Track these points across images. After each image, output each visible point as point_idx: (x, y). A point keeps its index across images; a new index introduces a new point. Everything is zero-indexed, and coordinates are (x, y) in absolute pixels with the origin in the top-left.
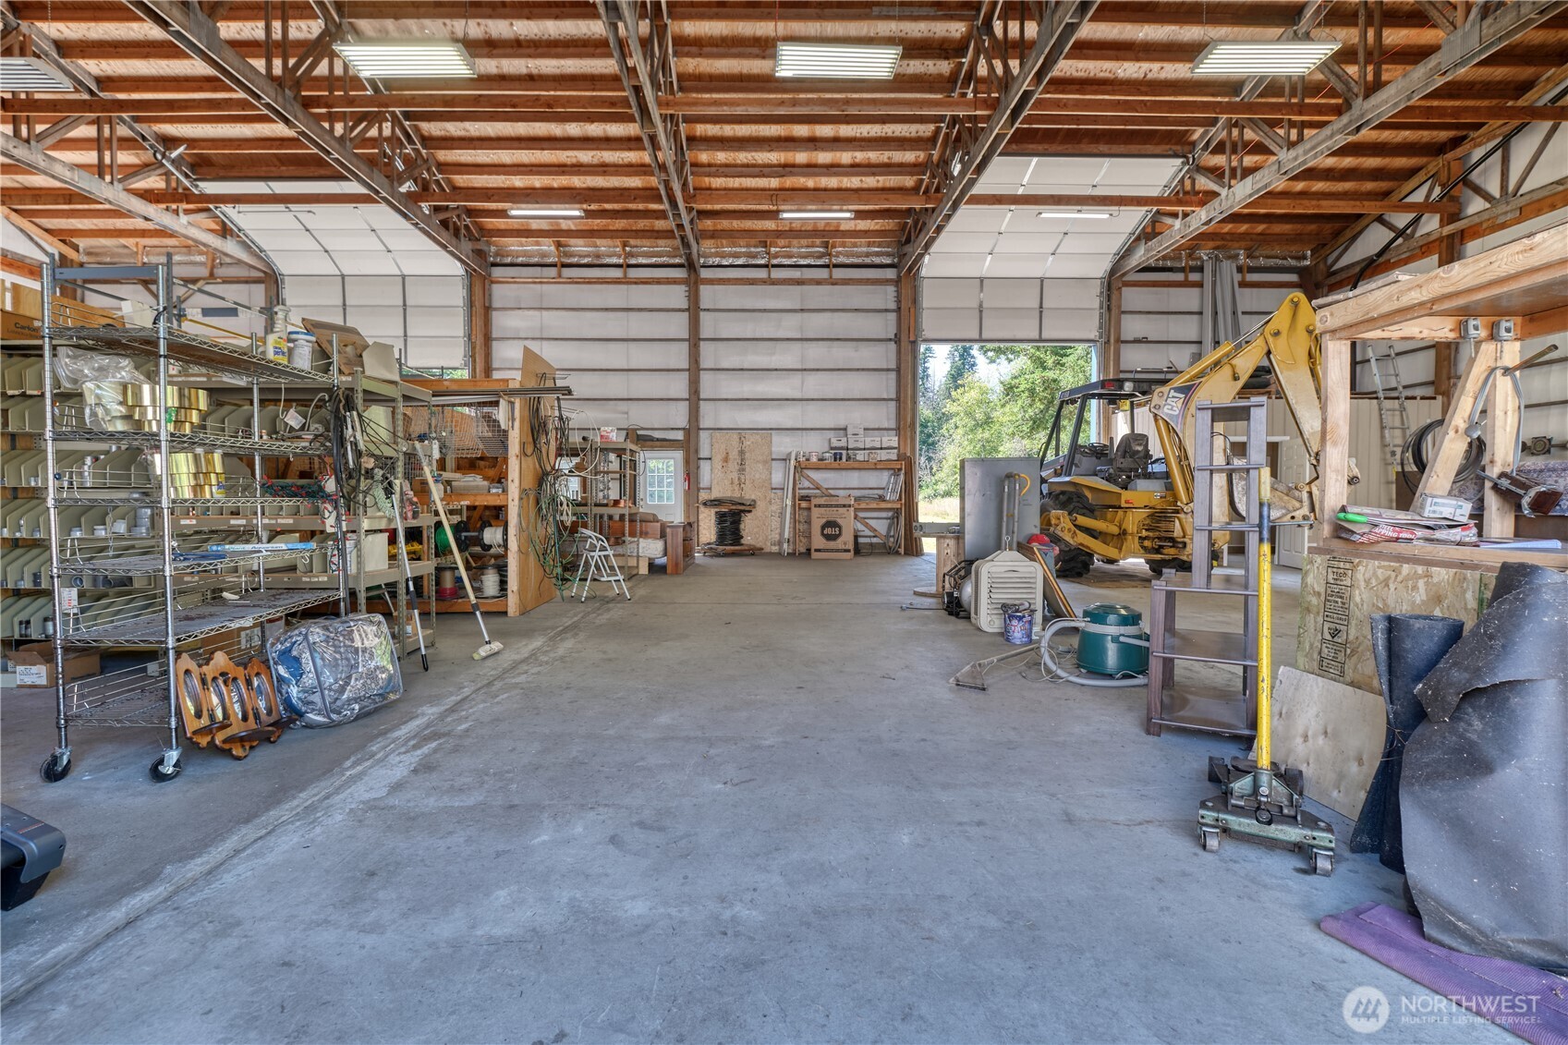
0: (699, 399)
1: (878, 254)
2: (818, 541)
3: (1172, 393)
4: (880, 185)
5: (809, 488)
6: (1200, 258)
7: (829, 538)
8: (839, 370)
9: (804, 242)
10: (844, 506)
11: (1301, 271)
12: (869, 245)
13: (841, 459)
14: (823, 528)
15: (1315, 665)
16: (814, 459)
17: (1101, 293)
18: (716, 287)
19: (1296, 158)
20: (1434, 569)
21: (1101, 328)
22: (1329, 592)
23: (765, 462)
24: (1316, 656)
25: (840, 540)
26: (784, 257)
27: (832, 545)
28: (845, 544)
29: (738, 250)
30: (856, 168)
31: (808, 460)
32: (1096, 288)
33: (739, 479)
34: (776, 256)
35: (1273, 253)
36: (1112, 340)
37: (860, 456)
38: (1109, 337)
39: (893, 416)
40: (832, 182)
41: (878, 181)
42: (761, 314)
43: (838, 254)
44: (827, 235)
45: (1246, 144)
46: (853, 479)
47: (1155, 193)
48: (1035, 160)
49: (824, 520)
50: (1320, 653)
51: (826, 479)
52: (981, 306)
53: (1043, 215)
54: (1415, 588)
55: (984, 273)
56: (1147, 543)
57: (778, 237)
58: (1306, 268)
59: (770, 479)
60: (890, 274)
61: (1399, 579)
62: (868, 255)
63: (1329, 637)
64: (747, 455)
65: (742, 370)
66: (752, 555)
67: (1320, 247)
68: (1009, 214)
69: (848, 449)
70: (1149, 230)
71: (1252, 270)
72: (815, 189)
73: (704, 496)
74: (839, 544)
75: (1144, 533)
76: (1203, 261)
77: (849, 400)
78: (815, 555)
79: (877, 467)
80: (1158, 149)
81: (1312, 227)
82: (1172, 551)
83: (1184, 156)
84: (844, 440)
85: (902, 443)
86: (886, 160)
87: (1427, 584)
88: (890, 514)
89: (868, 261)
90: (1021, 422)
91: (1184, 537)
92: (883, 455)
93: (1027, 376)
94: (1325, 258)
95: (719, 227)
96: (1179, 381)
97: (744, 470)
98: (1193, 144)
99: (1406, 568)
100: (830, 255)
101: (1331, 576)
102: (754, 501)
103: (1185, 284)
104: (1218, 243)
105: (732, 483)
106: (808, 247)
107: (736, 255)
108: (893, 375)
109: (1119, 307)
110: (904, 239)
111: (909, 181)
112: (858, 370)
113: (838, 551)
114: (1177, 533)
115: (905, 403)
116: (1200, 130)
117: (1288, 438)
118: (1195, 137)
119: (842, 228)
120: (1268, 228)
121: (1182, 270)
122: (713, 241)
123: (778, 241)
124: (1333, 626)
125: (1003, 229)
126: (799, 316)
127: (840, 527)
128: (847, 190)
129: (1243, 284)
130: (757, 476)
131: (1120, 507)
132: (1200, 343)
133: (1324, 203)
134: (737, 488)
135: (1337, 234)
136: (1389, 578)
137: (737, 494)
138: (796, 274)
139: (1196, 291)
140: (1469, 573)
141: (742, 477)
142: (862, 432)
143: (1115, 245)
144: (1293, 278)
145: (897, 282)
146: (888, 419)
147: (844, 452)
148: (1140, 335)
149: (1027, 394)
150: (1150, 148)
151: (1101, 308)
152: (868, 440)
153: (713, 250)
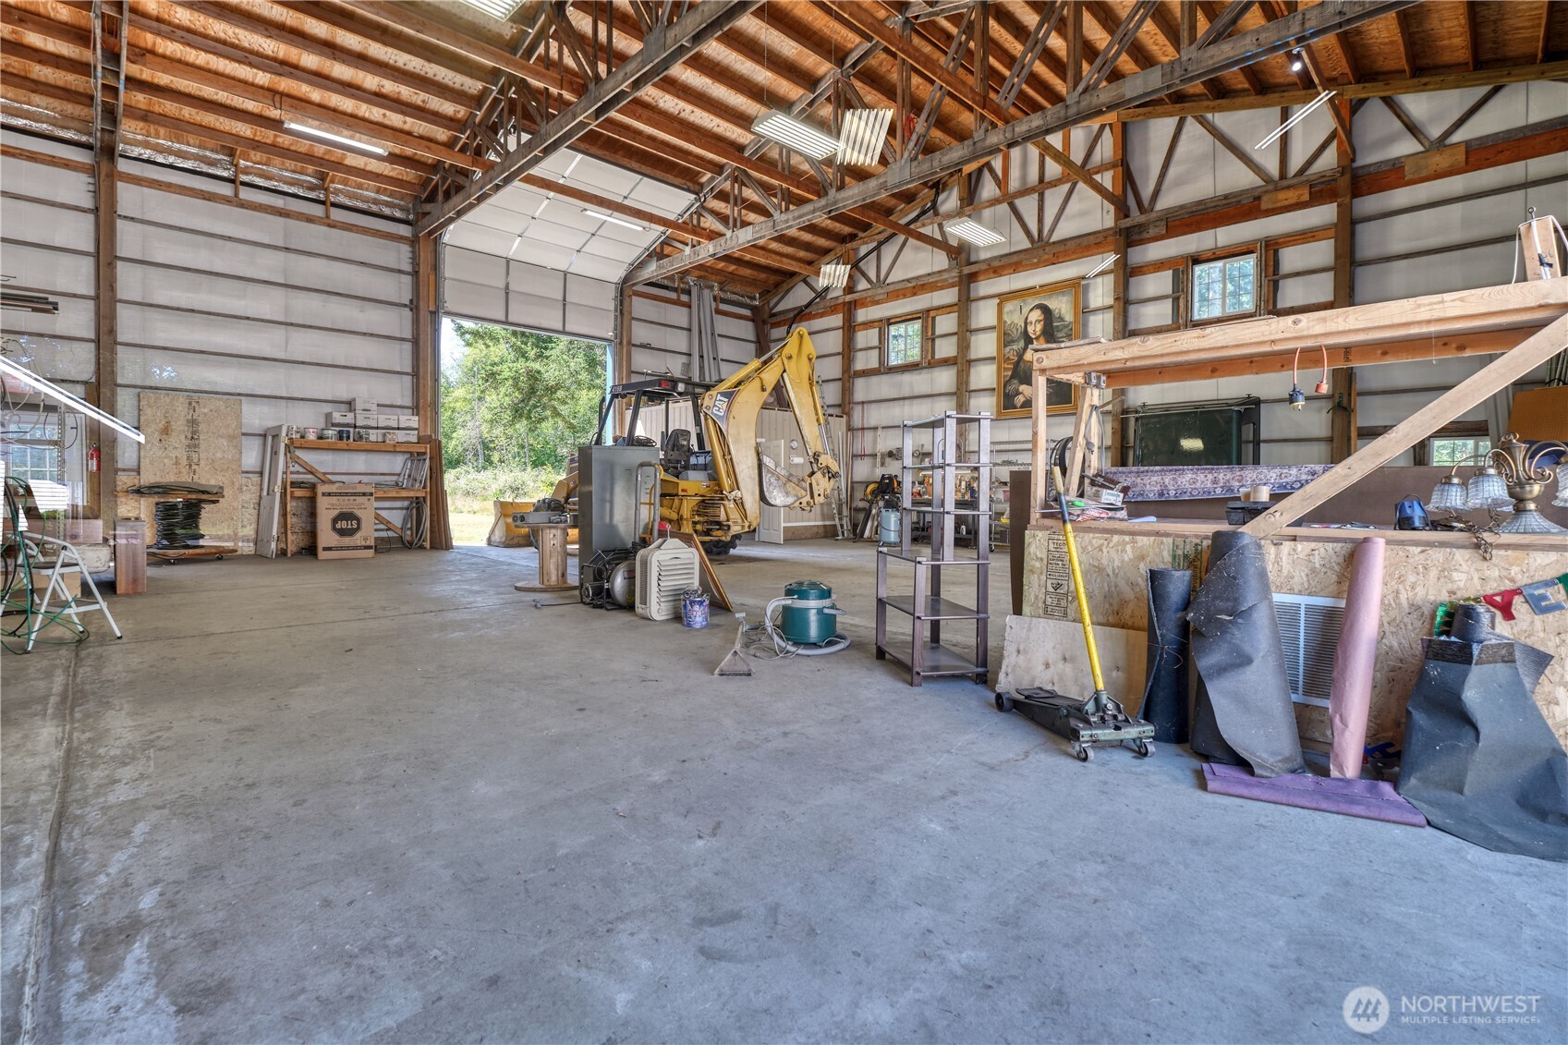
0: (116, 343)
1: (387, 204)
2: (326, 537)
3: (719, 397)
4: (407, 127)
5: (298, 473)
6: (688, 283)
7: (342, 533)
8: (339, 331)
9: (290, 164)
10: (364, 494)
11: (753, 308)
12: (378, 191)
13: (348, 438)
14: (335, 521)
15: (1041, 611)
16: (312, 436)
17: (616, 297)
18: (146, 190)
19: (787, 221)
20: (1139, 538)
21: (616, 329)
22: (1050, 557)
23: (231, 438)
24: (1041, 605)
25: (358, 535)
26: (261, 176)
27: (347, 541)
28: (366, 539)
29: (184, 148)
30: (378, 98)
31: (302, 437)
32: (611, 292)
33: (188, 458)
34: (246, 171)
35: (735, 290)
36: (625, 342)
37: (374, 436)
38: (621, 339)
39: (408, 392)
40: (347, 104)
41: (405, 122)
42: (221, 242)
43: (337, 192)
44: (325, 166)
45: (744, 200)
46: (359, 462)
47: (672, 217)
48: (580, 156)
49: (336, 512)
50: (1044, 602)
51: (322, 462)
52: (507, 287)
53: (588, 213)
54: (1124, 551)
55: (511, 255)
56: (699, 527)
57: (254, 149)
58: (756, 307)
59: (240, 460)
60: (404, 231)
61: (1111, 545)
62: (376, 202)
63: (1052, 590)
64: (202, 427)
65: (193, 311)
66: (219, 559)
67: (765, 293)
68: (546, 202)
69: (355, 427)
70: (658, 250)
71: (724, 301)
72: (320, 106)
73: (124, 480)
74: (357, 539)
75: (697, 518)
76: (690, 286)
77: (353, 368)
78: (322, 555)
79: (394, 450)
80: (678, 181)
81: (763, 276)
82: (719, 533)
83: (697, 194)
84: (350, 415)
85: (422, 424)
86: (419, 103)
87: (1133, 548)
88: (406, 504)
89: (374, 208)
90: (499, 409)
91: (728, 520)
92: (401, 436)
93: (511, 365)
94: (768, 303)
95: (157, 109)
96: (723, 387)
97: (196, 446)
98: (702, 186)
99: (1116, 538)
100: (326, 189)
101: (1051, 547)
102: (222, 488)
103: (677, 303)
104: (703, 273)
105: (177, 463)
106: (294, 172)
107: (179, 154)
108: (408, 347)
109: (631, 313)
110: (424, 196)
111: (442, 134)
112: (365, 334)
113: (356, 548)
114: (723, 517)
115: (425, 379)
116: (709, 175)
117: (764, 440)
118: (704, 179)
119: (347, 162)
120: (736, 269)
121: (675, 290)
122: (141, 124)
123: (252, 153)
124: (1055, 582)
125: (537, 215)
126: (281, 255)
127: (358, 520)
128: (364, 119)
129: (718, 312)
130: (219, 455)
131: (677, 495)
132: (690, 355)
133: (785, 260)
134: (184, 471)
135: (777, 285)
136: (1102, 545)
137: (185, 478)
138: (279, 202)
139: (685, 310)
140: (1165, 539)
141: (195, 456)
142: (375, 407)
143: (631, 255)
144: (747, 312)
145: (414, 242)
146: (402, 396)
147: (351, 430)
148: (645, 341)
149: (511, 382)
150: (670, 178)
151: (616, 311)
152: (382, 417)
153: (139, 137)
